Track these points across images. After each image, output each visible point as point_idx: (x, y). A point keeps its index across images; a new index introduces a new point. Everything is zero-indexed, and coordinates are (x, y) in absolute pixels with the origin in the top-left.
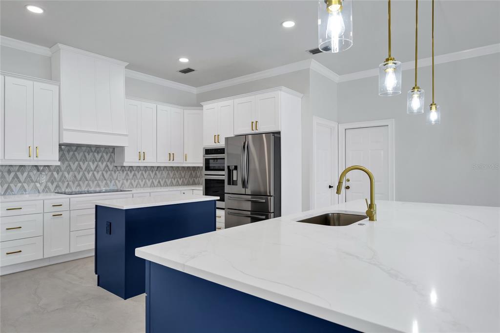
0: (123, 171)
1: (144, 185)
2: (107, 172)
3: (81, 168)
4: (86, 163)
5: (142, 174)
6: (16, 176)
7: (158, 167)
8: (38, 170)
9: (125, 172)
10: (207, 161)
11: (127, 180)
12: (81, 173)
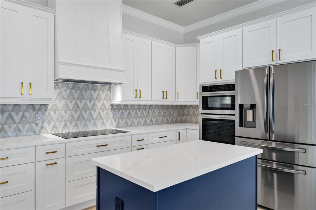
0: (119, 110)
1: (138, 123)
2: (103, 111)
3: (78, 107)
4: (83, 102)
5: (136, 113)
6: (10, 116)
8: (34, 109)
9: (121, 111)
10: (205, 100)
11: (122, 119)
12: (78, 112)
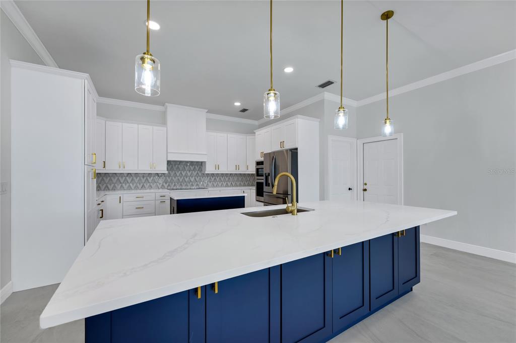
0: (208, 177)
1: (221, 185)
2: (197, 177)
3: (182, 175)
4: (185, 172)
5: (220, 179)
6: (147, 179)
7: (231, 174)
8: (158, 176)
9: (209, 177)
10: (257, 170)
11: (210, 182)
12: (182, 178)
